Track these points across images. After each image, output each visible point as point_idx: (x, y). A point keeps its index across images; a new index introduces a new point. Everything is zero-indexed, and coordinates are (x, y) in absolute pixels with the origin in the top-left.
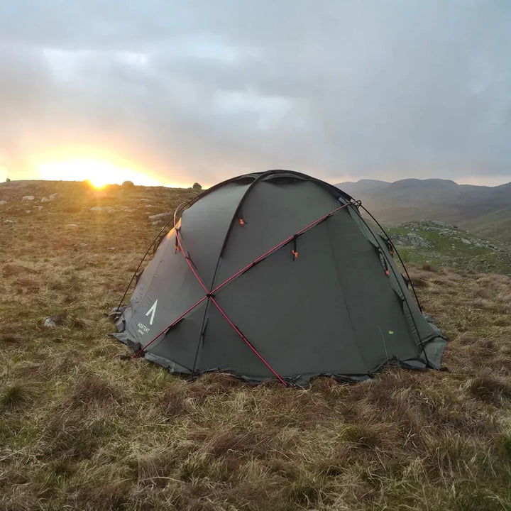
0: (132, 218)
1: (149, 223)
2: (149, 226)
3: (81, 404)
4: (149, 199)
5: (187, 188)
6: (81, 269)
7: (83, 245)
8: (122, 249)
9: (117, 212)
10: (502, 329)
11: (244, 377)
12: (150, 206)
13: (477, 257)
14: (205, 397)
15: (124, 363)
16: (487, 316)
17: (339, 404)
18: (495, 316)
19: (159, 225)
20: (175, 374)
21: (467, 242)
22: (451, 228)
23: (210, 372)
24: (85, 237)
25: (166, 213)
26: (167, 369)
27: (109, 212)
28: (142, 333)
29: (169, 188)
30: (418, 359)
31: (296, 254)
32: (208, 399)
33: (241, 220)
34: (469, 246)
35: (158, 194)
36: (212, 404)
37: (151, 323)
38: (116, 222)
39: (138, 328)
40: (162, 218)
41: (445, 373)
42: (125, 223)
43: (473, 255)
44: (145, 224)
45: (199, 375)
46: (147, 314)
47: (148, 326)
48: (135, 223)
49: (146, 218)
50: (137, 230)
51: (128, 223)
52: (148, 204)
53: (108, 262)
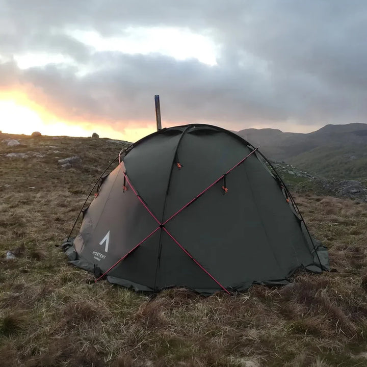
0: (44, 162)
1: (59, 166)
2: (59, 168)
3: (74, 327)
4: (56, 146)
5: (87, 137)
6: (15, 207)
7: (7, 186)
8: (42, 188)
9: (29, 158)
10: (357, 237)
11: (196, 290)
12: (58, 152)
13: (300, 183)
14: (172, 310)
15: (91, 286)
16: (344, 228)
17: (273, 305)
18: (348, 227)
19: (68, 167)
20: (139, 292)
21: (292, 173)
22: (280, 163)
23: (168, 288)
24: (6, 179)
25: (73, 158)
26: (131, 289)
27: (23, 157)
28: (99, 260)
29: (72, 137)
30: (314, 264)
31: (226, 189)
32: (174, 311)
33: (179, 164)
34: (293, 175)
35: (63, 142)
36: (178, 315)
37: (106, 250)
38: (30, 165)
39: (93, 255)
40: (70, 162)
41: (335, 273)
42: (38, 167)
43: (297, 182)
44: (56, 166)
45: (159, 292)
46: (101, 243)
47: (104, 253)
48: (47, 166)
49: (56, 162)
50: (49, 171)
51: (41, 166)
52: (56, 150)
53: (36, 199)
